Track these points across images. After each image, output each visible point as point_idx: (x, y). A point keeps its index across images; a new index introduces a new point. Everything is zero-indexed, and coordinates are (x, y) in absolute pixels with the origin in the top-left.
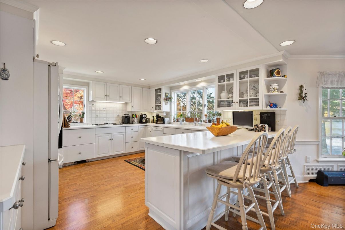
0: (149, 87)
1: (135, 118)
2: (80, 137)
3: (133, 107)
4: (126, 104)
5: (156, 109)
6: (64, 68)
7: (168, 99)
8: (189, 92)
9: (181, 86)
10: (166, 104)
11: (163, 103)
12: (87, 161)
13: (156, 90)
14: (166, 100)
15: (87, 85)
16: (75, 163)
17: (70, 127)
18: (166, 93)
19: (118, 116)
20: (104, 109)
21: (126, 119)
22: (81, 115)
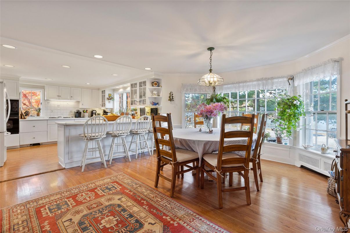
0: (99, 89)
1: (86, 113)
2: (34, 126)
3: (83, 104)
4: (78, 102)
5: (102, 106)
6: (20, 77)
7: (111, 98)
8: (125, 93)
9: (118, 89)
10: (109, 102)
11: (107, 102)
12: (40, 144)
13: (102, 91)
14: (109, 99)
15: (43, 88)
16: (31, 145)
17: (26, 119)
18: (109, 94)
19: (71, 112)
20: (58, 106)
21: (77, 114)
22: (38, 111)
